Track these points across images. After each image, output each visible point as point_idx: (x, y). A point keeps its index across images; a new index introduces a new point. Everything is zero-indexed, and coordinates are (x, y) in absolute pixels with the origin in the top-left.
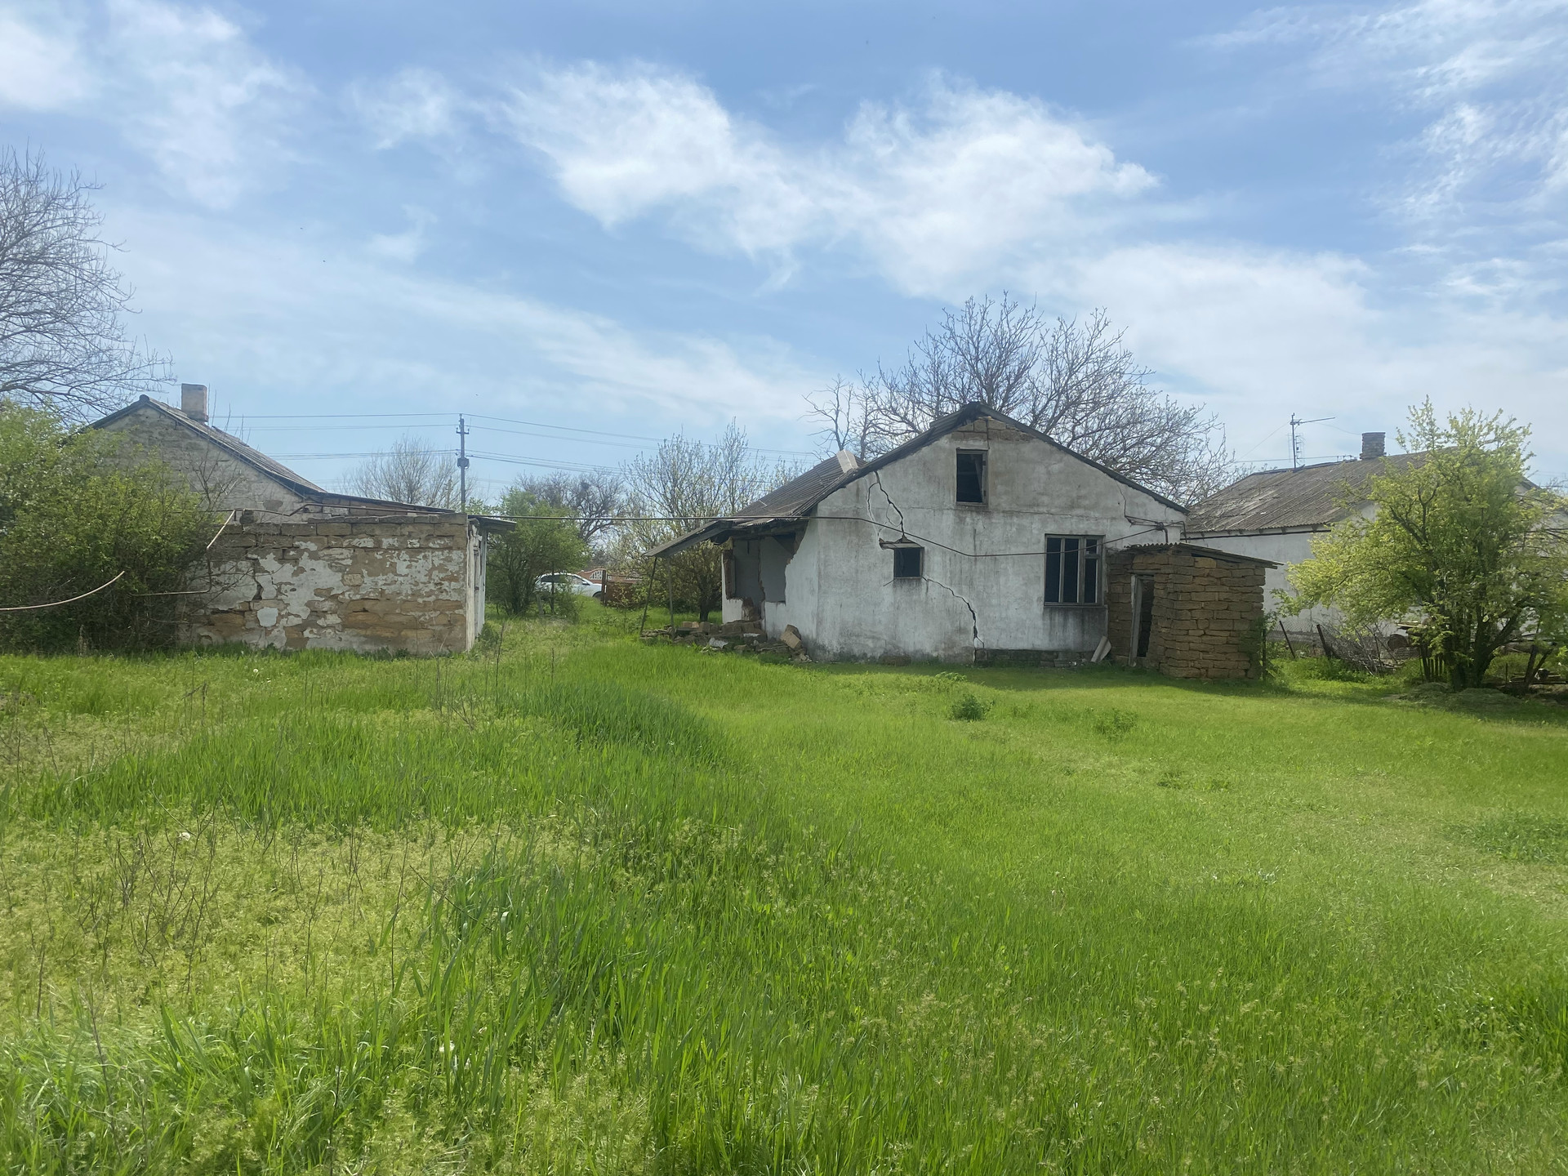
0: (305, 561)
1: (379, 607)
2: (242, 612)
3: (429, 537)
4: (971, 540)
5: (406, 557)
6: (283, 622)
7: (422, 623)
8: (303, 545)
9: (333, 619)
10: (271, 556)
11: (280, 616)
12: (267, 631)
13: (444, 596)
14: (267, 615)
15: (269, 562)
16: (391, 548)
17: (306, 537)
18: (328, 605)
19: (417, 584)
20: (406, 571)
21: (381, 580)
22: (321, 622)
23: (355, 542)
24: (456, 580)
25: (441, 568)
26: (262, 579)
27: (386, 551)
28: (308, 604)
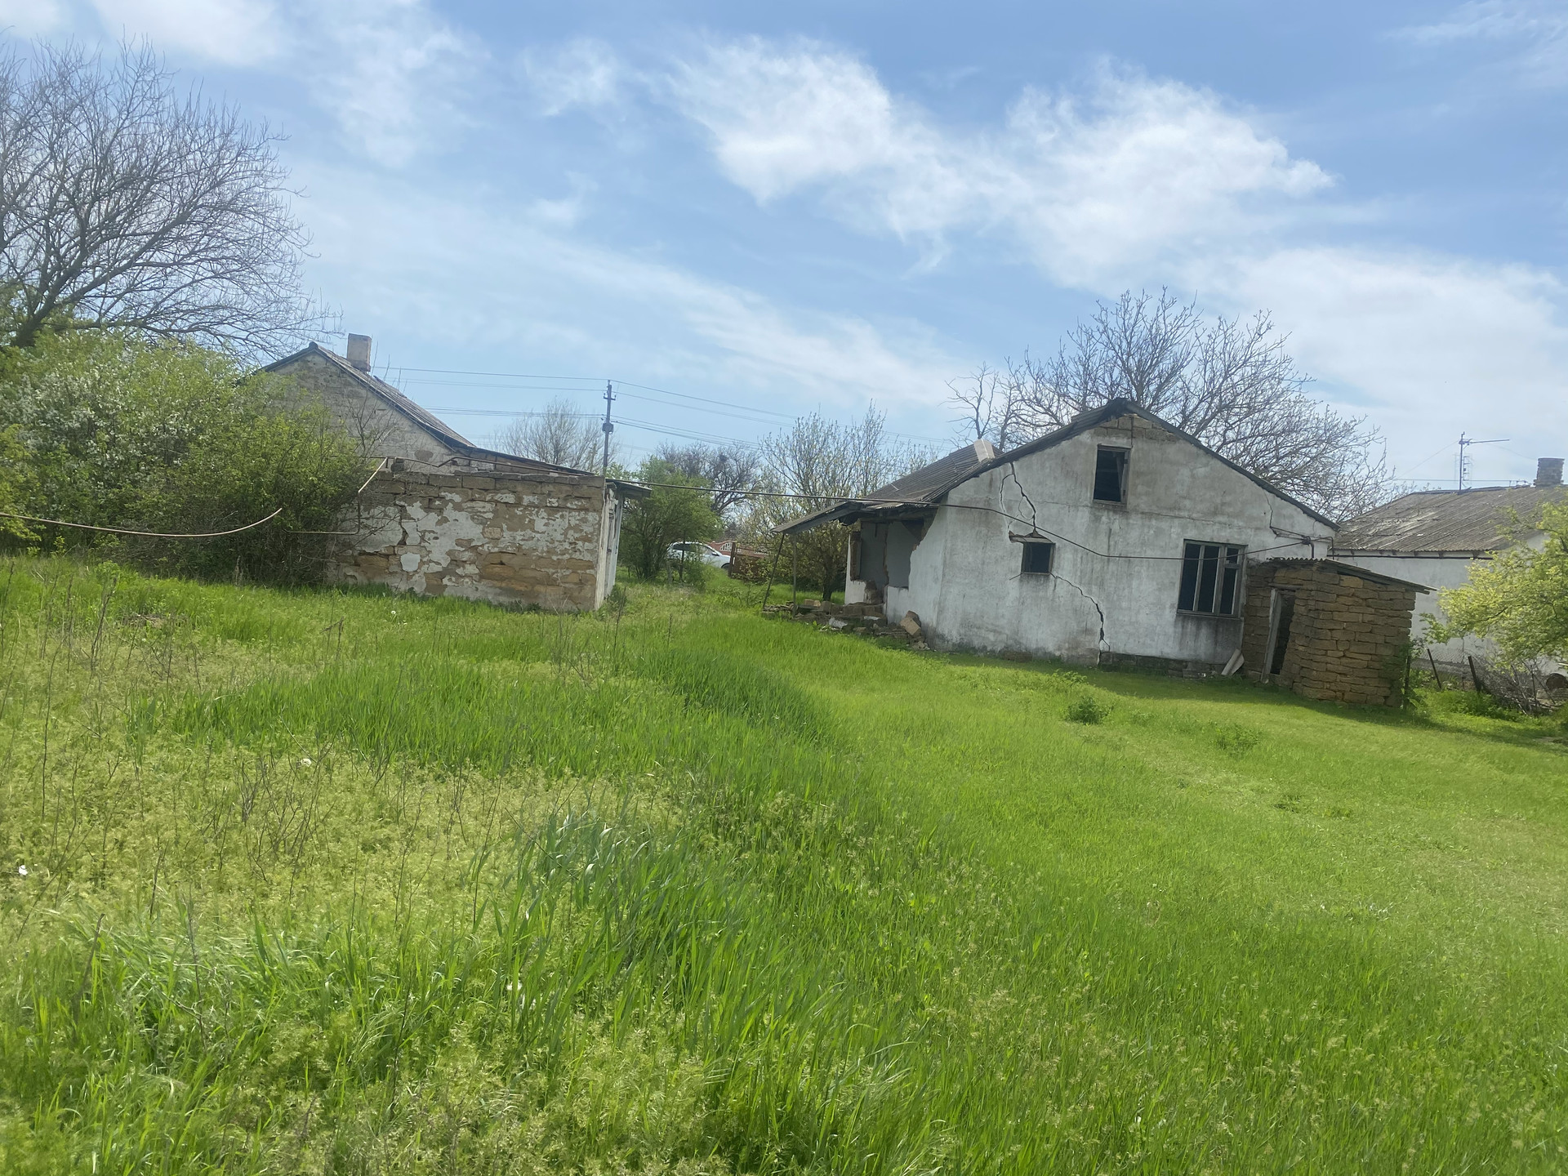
0: (449, 512)
1: (516, 561)
2: (387, 556)
3: (568, 497)
4: (1106, 540)
5: (544, 515)
6: (424, 568)
7: (555, 580)
8: (449, 496)
9: (471, 569)
10: (418, 504)
11: (422, 563)
12: (409, 576)
13: (577, 556)
14: (410, 560)
15: (415, 510)
16: (531, 505)
17: (452, 488)
18: (467, 556)
19: (552, 541)
20: (544, 528)
21: (519, 535)
22: (459, 571)
23: (497, 497)
24: (590, 541)
25: (576, 528)
26: (408, 526)
27: (526, 508)
28: (449, 553)
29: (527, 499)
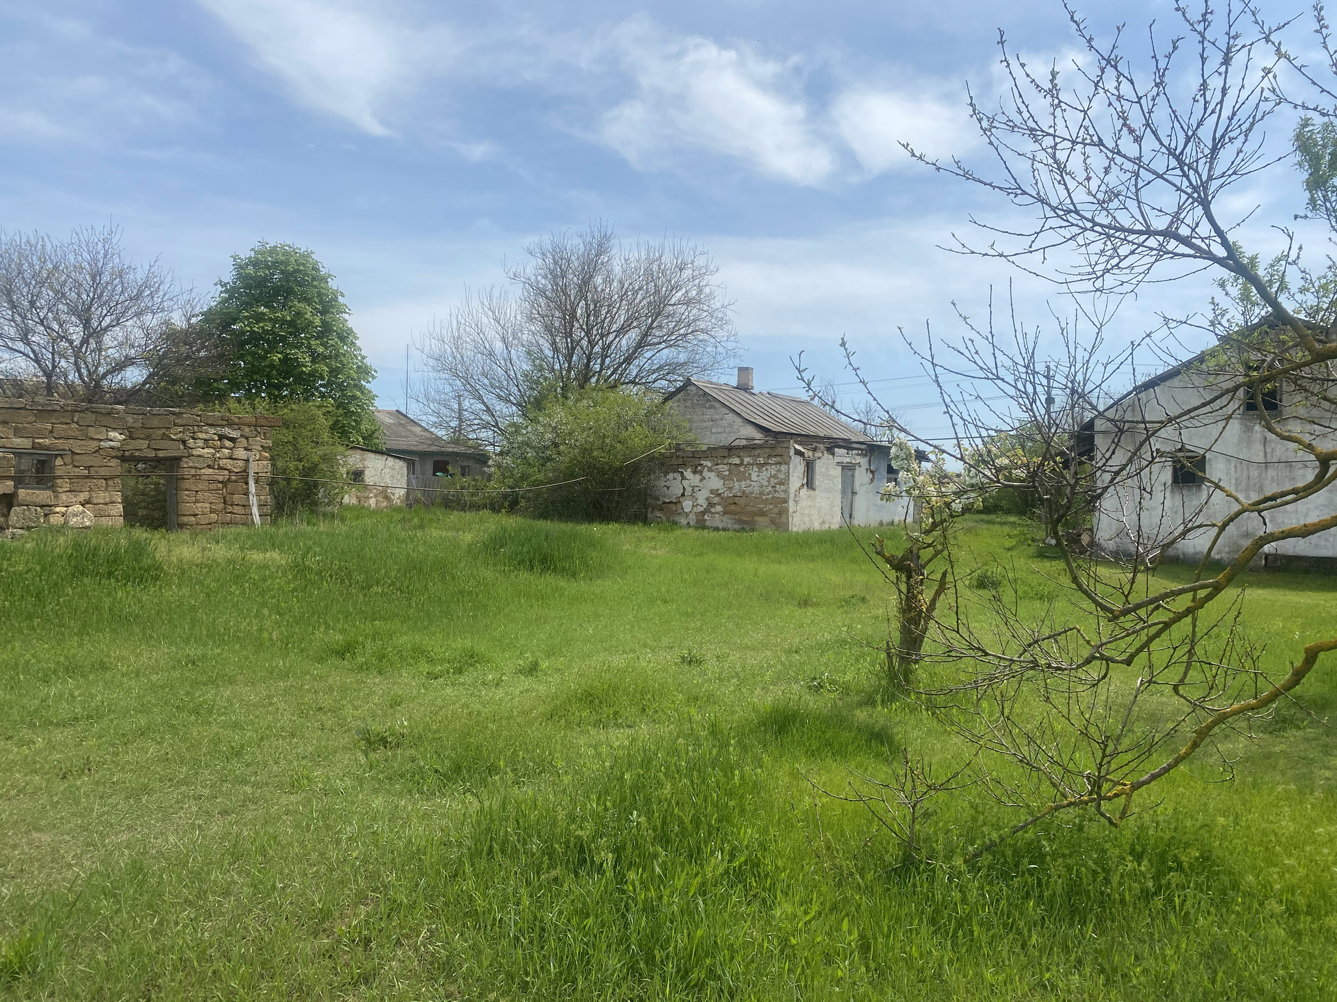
0: (706, 473)
1: (742, 501)
2: (676, 503)
3: (769, 456)
4: (1261, 447)
5: (756, 469)
6: (695, 509)
7: (765, 512)
8: (705, 463)
9: (719, 508)
10: (689, 470)
11: (693, 506)
12: (687, 515)
13: (777, 495)
14: (687, 505)
15: (688, 473)
16: (749, 464)
17: (706, 458)
18: (716, 500)
19: (762, 487)
20: (756, 479)
21: (743, 484)
22: (713, 510)
23: (730, 461)
24: (783, 484)
25: (775, 476)
26: (685, 483)
27: (746, 466)
28: (707, 499)
29: (746, 460)
